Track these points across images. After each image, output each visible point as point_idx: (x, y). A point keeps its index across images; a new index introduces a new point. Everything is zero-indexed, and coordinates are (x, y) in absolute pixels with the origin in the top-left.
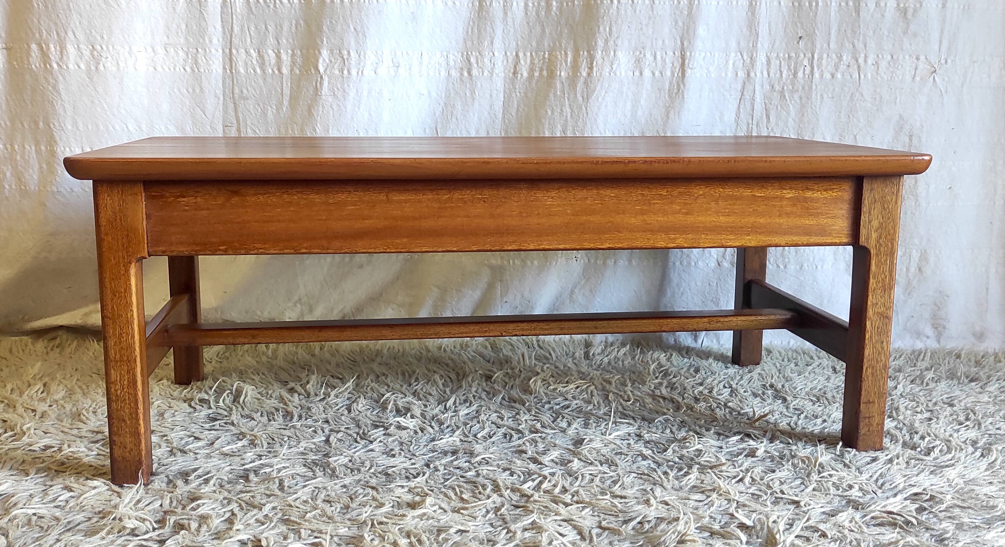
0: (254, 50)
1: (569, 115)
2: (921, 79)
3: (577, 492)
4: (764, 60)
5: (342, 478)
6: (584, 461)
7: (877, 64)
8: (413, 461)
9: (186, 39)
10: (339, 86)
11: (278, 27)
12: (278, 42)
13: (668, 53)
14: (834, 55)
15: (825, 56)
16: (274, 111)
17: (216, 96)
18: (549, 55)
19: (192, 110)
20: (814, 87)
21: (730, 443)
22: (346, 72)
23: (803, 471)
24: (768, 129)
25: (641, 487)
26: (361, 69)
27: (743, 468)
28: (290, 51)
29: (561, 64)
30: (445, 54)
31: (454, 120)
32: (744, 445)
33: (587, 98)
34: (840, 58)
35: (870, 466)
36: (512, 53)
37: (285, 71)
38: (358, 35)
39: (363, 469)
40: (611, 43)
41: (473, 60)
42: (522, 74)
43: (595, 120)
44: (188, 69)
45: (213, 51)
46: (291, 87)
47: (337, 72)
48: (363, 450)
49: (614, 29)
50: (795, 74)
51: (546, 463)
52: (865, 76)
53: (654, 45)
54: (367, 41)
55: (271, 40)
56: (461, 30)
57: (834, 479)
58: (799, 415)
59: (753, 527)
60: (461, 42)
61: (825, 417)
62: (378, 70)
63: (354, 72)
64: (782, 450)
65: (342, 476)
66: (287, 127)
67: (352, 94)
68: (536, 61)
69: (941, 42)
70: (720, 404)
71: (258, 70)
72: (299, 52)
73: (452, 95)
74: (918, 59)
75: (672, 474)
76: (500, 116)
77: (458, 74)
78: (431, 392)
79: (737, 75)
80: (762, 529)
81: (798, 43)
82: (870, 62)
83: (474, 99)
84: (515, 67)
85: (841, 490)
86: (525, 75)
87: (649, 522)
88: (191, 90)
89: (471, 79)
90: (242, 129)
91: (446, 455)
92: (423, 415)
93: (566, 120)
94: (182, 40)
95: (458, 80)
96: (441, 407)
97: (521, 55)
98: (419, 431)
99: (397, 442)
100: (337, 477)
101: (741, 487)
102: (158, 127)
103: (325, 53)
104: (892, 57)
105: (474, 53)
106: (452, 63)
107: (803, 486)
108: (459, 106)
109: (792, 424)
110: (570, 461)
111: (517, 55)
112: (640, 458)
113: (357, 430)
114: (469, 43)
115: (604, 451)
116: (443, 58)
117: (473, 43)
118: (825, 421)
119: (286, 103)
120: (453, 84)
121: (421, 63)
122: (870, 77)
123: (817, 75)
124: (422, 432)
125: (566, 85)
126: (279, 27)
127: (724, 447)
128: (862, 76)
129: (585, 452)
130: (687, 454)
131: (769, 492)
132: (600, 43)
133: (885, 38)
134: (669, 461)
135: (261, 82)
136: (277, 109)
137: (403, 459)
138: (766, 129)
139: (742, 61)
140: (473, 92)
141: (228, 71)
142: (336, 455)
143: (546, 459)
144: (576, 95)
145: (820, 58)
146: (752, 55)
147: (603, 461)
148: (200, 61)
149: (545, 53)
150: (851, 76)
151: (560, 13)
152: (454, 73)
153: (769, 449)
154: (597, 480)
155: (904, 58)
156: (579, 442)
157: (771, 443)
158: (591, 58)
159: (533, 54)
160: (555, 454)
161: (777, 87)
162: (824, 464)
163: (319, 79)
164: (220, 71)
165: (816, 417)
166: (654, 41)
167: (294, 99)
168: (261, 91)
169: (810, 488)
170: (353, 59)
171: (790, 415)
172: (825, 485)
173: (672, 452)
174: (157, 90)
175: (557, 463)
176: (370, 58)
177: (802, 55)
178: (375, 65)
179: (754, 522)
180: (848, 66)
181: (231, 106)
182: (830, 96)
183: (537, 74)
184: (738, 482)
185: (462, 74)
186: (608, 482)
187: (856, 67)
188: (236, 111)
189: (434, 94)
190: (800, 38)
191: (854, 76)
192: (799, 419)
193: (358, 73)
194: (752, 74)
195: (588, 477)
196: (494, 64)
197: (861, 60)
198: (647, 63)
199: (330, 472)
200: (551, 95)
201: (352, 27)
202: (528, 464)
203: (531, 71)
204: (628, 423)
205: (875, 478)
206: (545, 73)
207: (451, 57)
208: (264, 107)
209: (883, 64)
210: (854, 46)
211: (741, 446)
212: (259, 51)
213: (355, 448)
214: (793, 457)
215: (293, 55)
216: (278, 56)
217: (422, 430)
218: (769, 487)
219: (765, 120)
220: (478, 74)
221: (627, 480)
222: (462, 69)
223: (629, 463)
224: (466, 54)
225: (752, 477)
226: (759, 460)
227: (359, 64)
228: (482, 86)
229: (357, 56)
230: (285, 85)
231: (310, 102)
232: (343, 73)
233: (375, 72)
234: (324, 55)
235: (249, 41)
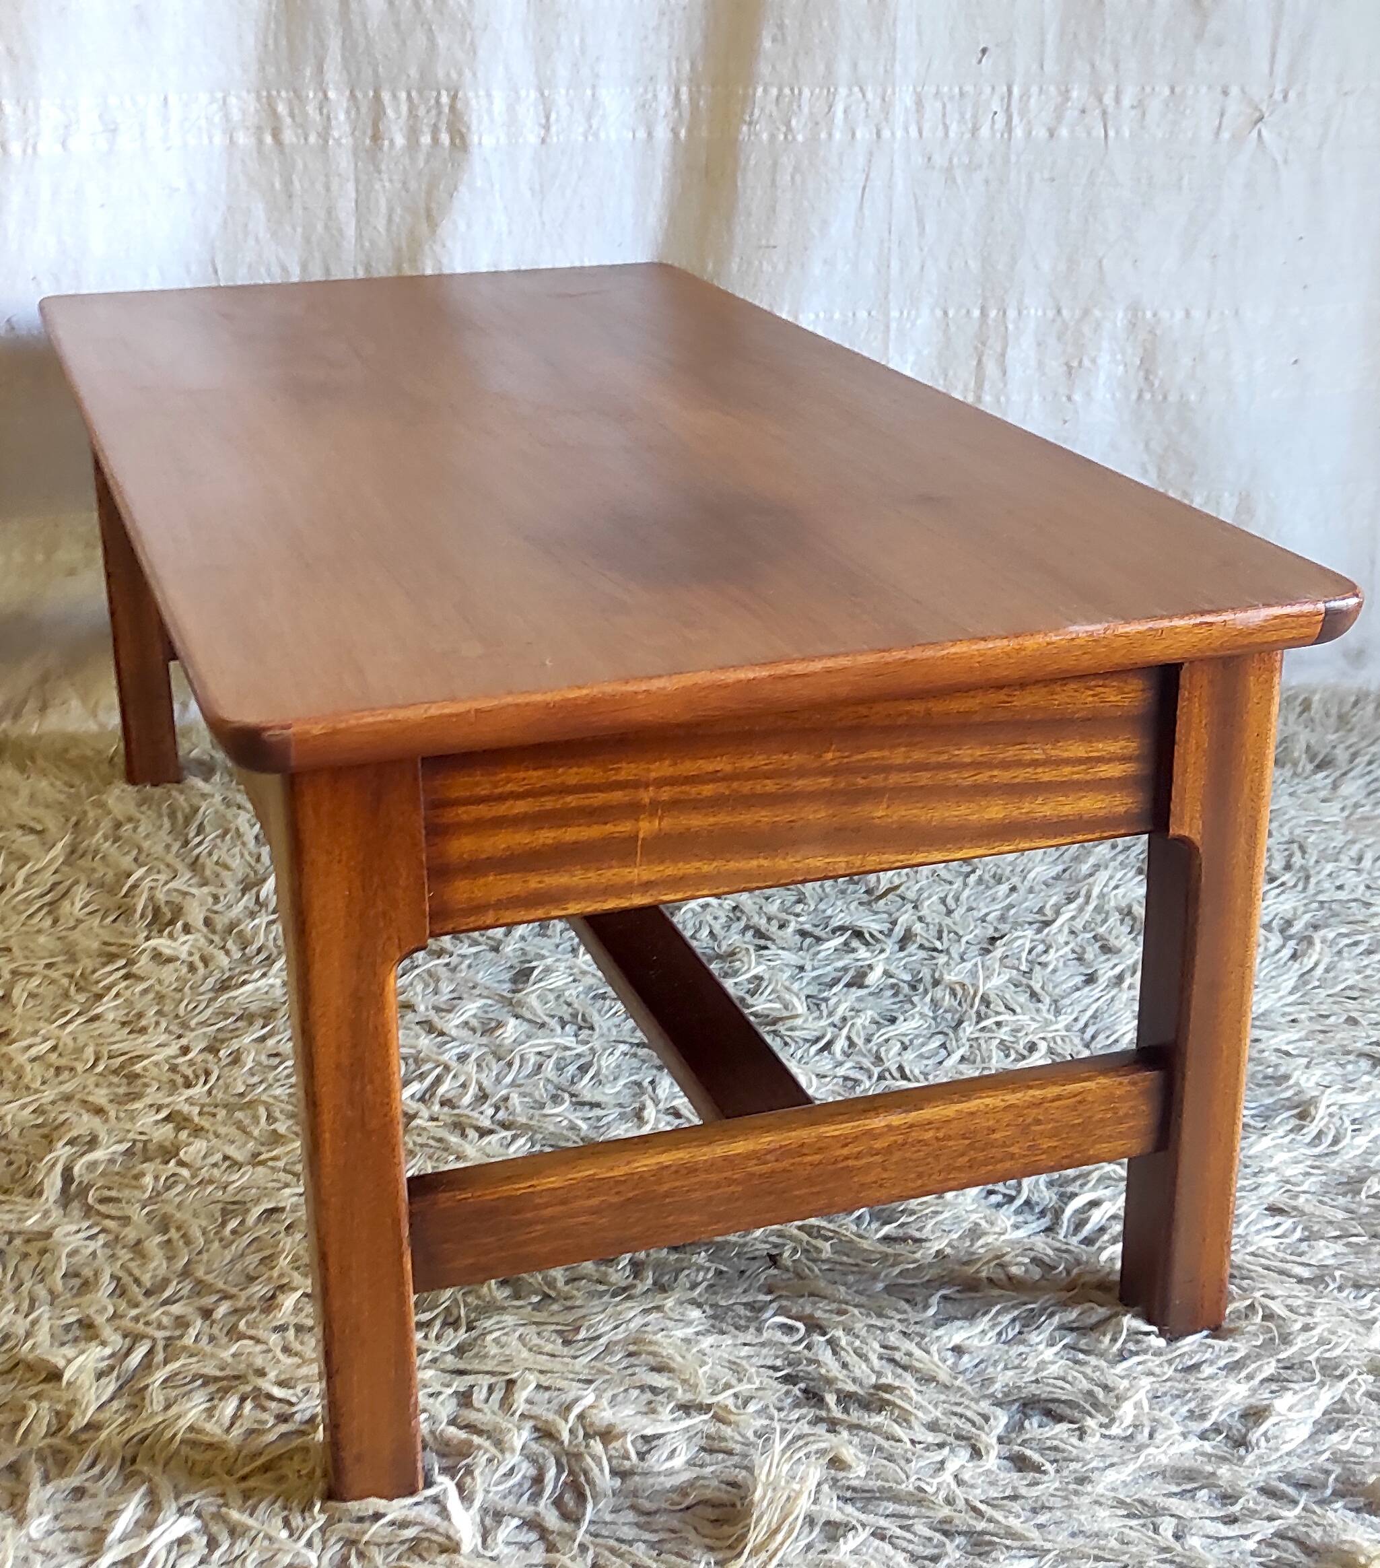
2: (1233, 136)
3: (506, 1099)
4: (909, 101)
5: (36, 1091)
6: (530, 1021)
7: (1140, 106)
8: (184, 1041)
14: (1052, 89)
15: (1034, 90)
20: (1013, 158)
21: (823, 954)
23: (948, 1016)
24: (921, 250)
25: (633, 1078)
26: (31, 141)
27: (836, 1019)
30: (219, 95)
31: (251, 242)
32: (847, 960)
33: (540, 191)
34: (1065, 94)
35: (1078, 994)
36: (365, 95)
38: (16, 65)
39: (80, 1068)
40: (585, 70)
41: (282, 108)
42: (392, 142)
43: (561, 238)
48: (81, 1020)
49: (590, 41)
50: (975, 130)
51: (454, 1032)
52: (1117, 133)
54: (40, 77)
56: (250, 40)
57: (1003, 1034)
58: (968, 875)
60: (254, 67)
61: (1015, 880)
62: (70, 142)
63: (16, 149)
64: (918, 966)
65: (37, 1084)
67: (16, 198)
68: (422, 111)
69: (1273, 55)
73: (243, 188)
74: (1225, 93)
76: (351, 231)
77: (253, 140)
78: (229, 861)
79: (853, 135)
81: (980, 61)
82: (1127, 101)
84: (375, 124)
85: (1013, 1056)
86: (400, 141)
89: (282, 151)
91: (251, 1024)
92: (207, 922)
93: (499, 241)
95: (255, 155)
96: (248, 900)
97: (386, 96)
98: (200, 965)
99: (151, 996)
100: (28, 1088)
101: (825, 1063)
104: (1172, 90)
105: (283, 94)
106: (236, 115)
107: (943, 1052)
109: (950, 901)
110: (500, 1025)
111: (377, 98)
113: (69, 970)
114: (271, 70)
115: (571, 993)
116: (215, 106)
117: (280, 70)
118: (1013, 889)
120: (242, 161)
121: (166, 120)
122: (1127, 134)
123: (1019, 132)
124: (206, 966)
125: (494, 165)
127: (808, 967)
128: (1111, 133)
129: (533, 1000)
131: (876, 1071)
132: (563, 71)
133: (1157, 49)
137: (163, 1038)
138: (916, 251)
139: (863, 105)
142: (23, 1035)
143: (452, 1024)
144: (517, 185)
145: (1025, 95)
146: (885, 92)
147: (567, 1017)
149: (438, 94)
150: (1089, 134)
152: (242, 138)
153: (892, 969)
154: (550, 1065)
155: (1197, 91)
156: (522, 975)
157: (902, 949)
159: (414, 94)
160: (471, 1008)
161: (939, 160)
162: (992, 997)
165: (999, 882)
169: (956, 1057)
170: (11, 119)
171: (949, 877)
172: (984, 1046)
175: (474, 1030)
176: (50, 114)
177: (988, 90)
178: (62, 131)
180: (1083, 111)
182: (1046, 175)
183: (425, 139)
184: (822, 1050)
185: (260, 142)
186: (572, 1069)
187: (1097, 112)
189: (202, 187)
190: (984, 51)
191: (1094, 133)
192: (965, 885)
193: (24, 151)
194: (886, 134)
195: (532, 1060)
196: (329, 118)
197: (1108, 99)
198: (662, 112)
199: (13, 1078)
202: (417, 1036)
203: (413, 133)
205: (1081, 1023)
206: (444, 137)
207: (233, 100)
209: (1155, 107)
210: (1093, 66)
211: (840, 964)
213: (66, 1013)
214: (936, 983)
217: (205, 960)
218: (878, 1059)
219: (916, 230)
220: (294, 140)
221: (607, 1062)
222: (259, 128)
223: (616, 1020)
224: (264, 94)
225: (849, 1038)
226: (871, 994)
227: (26, 130)
228: (305, 165)
229: (19, 113)
233: (64, 146)
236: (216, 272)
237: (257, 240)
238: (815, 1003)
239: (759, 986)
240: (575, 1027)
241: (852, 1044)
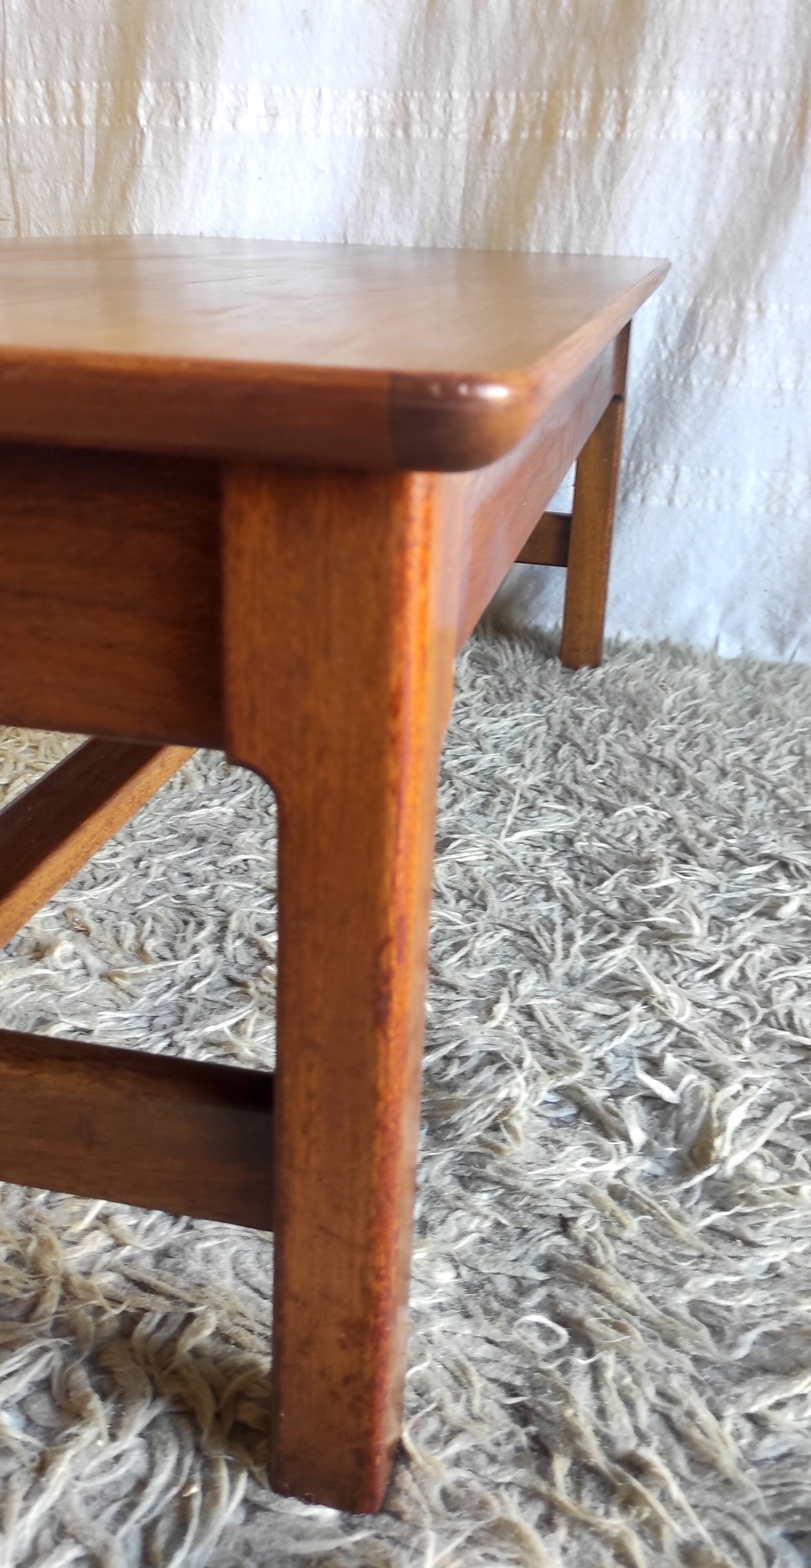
0: (40, 83)
1: (576, 216)
10: (170, 148)
11: (78, 38)
12: (77, 66)
13: (776, 94)
16: (71, 195)
18: (550, 96)
21: (742, 879)
22: (181, 123)
25: (501, 967)
27: (735, 946)
28: (95, 84)
29: (568, 115)
30: (364, 93)
31: (377, 220)
32: (764, 889)
33: (611, 182)
36: (483, 96)
37: (88, 120)
38: (202, 51)
40: (664, 73)
41: (413, 107)
42: (498, 136)
43: (624, 227)
46: (97, 151)
47: (167, 123)
49: (672, 44)
53: (750, 76)
54: (220, 64)
55: (66, 64)
56: (394, 47)
59: (677, 1107)
60: (394, 71)
62: (238, 122)
63: (195, 123)
66: (90, 224)
67: (192, 165)
68: (526, 110)
70: (763, 787)
71: (47, 119)
72: (109, 85)
73: (375, 174)
75: (581, 941)
76: (456, 215)
77: (387, 134)
80: (693, 1116)
84: (488, 123)
86: (505, 136)
87: (464, 1059)
89: (409, 144)
90: (22, 225)
91: (185, 844)
93: (570, 227)
95: (387, 146)
97: (500, 97)
103: (148, 86)
105: (416, 94)
106: (376, 112)
108: (384, 196)
111: (492, 99)
112: (542, 895)
114: (408, 73)
115: (479, 871)
116: (360, 103)
117: (415, 74)
119: (88, 179)
120: (377, 152)
121: (318, 111)
125: (574, 156)
126: (78, 36)
127: (722, 888)
129: (440, 870)
130: (637, 897)
131: (761, 1012)
132: (644, 72)
134: (595, 908)
135: (51, 140)
136: (76, 192)
140: (411, 170)
144: (590, 176)
147: (466, 892)
149: (541, 94)
151: (576, 12)
152: (379, 132)
158: (625, 102)
159: (522, 95)
163: (138, 136)
166: (750, 69)
167: (101, 171)
168: (51, 158)
170: (195, 99)
173: (611, 886)
176: (224, 97)
178: (233, 111)
179: (682, 1095)
183: (524, 135)
185: (393, 135)
186: (446, 944)
188: (13, 192)
189: (342, 171)
193: (202, 125)
196: (450, 115)
198: (733, 115)
200: (546, 178)
201: (193, 38)
203: (516, 129)
204: (564, 812)
206: (539, 133)
207: (375, 99)
208: (56, 187)
211: (756, 891)
212: (47, 85)
215: (100, 92)
216: (77, 94)
218: (767, 1000)
220: (420, 134)
221: (483, 945)
222: (393, 124)
223: (511, 904)
224: (401, 94)
225: (742, 970)
226: (781, 927)
227: (205, 108)
228: (427, 156)
229: (201, 94)
230: (86, 146)
231: (123, 178)
232: (176, 125)
233: (233, 125)
234: (146, 91)
235: (31, 63)
237: (382, 219)
238: (717, 924)
239: (666, 897)
240: (470, 903)
241: (743, 976)
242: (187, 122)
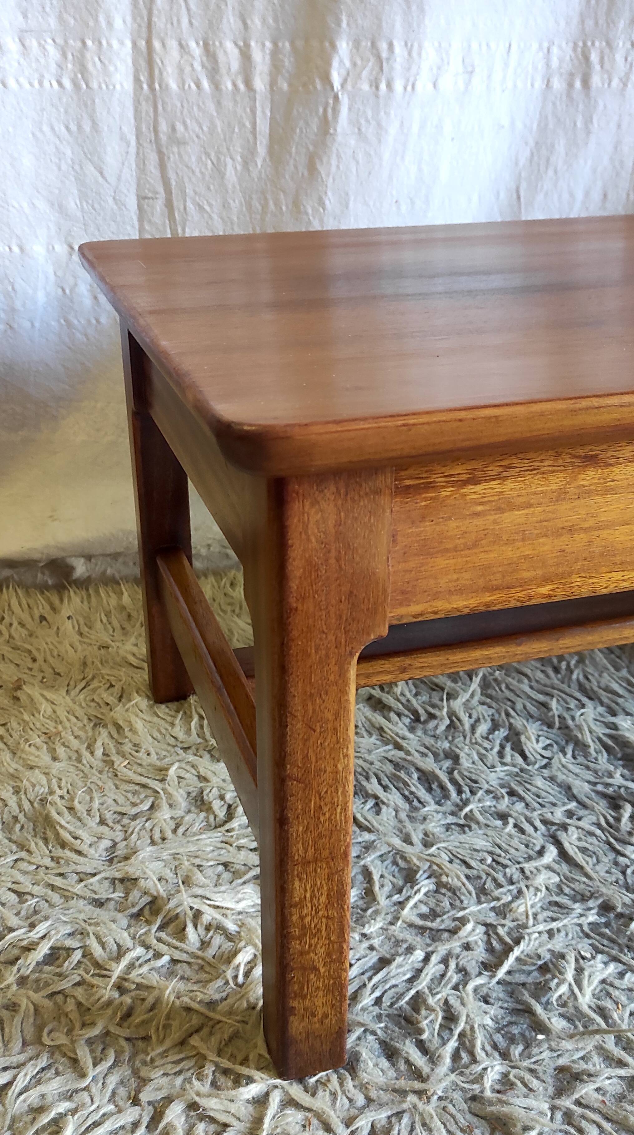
0: (198, 44)
9: (61, 19)
10: (369, 113)
12: (245, 23)
16: (239, 167)
17: (123, 138)
19: (77, 167)
22: (383, 86)
26: (412, 79)
28: (268, 44)
30: (546, 45)
31: (551, 172)
37: (260, 84)
38: (409, 7)
41: (594, 57)
44: (67, 83)
45: (115, 44)
46: (272, 119)
47: (365, 87)
54: (427, 21)
55: (231, 22)
60: (575, 20)
62: (440, 83)
63: (398, 86)
66: (266, 199)
67: (393, 130)
71: (206, 84)
72: (287, 44)
73: (551, 126)
77: (564, 85)
83: (588, 133)
88: (73, 128)
89: (588, 95)
90: (175, 204)
94: (53, 22)
95: (564, 98)
102: (16, 205)
103: (344, 46)
105: (597, 44)
106: (555, 63)
108: (561, 148)
114: (590, 23)
116: (541, 54)
117: (596, 23)
119: (262, 150)
120: (554, 104)
121: (506, 65)
135: (211, 107)
136: (246, 164)
140: (588, 121)
141: (145, 86)
148: (90, 67)
152: (558, 84)
163: (331, 101)
164: (129, 85)
167: (279, 141)
168: (213, 128)
170: (398, 60)
174: (11, 129)
176: (428, 57)
178: (435, 71)
181: (153, 158)
185: (571, 85)
188: (162, 166)
189: (519, 125)
193: (405, 88)
207: (555, 50)
208: (219, 159)
212: (206, 45)
215: (275, 52)
216: (246, 55)
220: (600, 85)
222: (572, 75)
224: (581, 44)
227: (409, 69)
228: (605, 107)
229: (406, 54)
230: (259, 113)
231: (311, 148)
232: (377, 88)
233: (435, 85)
234: (341, 52)
235: (185, 21)
236: (519, 197)
237: (556, 172)
242: (389, 86)
